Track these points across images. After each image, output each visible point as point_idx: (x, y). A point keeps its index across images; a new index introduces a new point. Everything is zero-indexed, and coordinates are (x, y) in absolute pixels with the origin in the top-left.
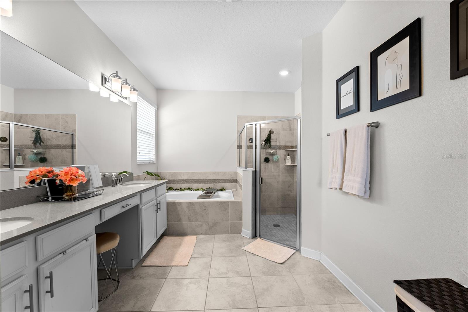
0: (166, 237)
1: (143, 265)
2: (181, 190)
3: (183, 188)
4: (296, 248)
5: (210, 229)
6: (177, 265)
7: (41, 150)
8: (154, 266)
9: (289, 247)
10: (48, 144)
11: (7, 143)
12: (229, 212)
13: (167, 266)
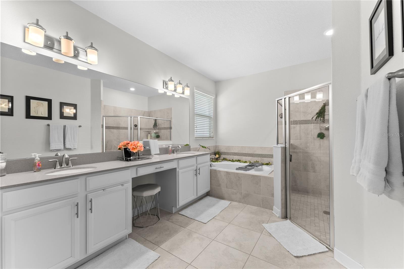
0: (208, 197)
1: (180, 213)
2: (233, 161)
3: (234, 160)
4: (330, 246)
5: (243, 198)
6: (199, 220)
7: (157, 131)
8: (185, 216)
9: (321, 242)
10: (160, 127)
11: (137, 127)
12: (261, 186)
13: (193, 219)
